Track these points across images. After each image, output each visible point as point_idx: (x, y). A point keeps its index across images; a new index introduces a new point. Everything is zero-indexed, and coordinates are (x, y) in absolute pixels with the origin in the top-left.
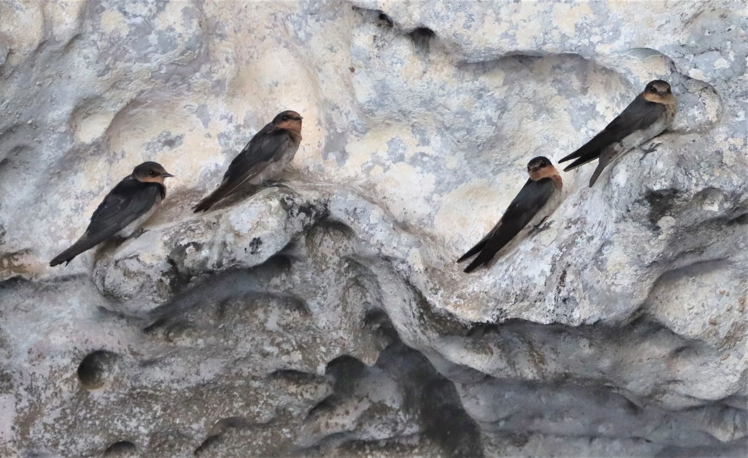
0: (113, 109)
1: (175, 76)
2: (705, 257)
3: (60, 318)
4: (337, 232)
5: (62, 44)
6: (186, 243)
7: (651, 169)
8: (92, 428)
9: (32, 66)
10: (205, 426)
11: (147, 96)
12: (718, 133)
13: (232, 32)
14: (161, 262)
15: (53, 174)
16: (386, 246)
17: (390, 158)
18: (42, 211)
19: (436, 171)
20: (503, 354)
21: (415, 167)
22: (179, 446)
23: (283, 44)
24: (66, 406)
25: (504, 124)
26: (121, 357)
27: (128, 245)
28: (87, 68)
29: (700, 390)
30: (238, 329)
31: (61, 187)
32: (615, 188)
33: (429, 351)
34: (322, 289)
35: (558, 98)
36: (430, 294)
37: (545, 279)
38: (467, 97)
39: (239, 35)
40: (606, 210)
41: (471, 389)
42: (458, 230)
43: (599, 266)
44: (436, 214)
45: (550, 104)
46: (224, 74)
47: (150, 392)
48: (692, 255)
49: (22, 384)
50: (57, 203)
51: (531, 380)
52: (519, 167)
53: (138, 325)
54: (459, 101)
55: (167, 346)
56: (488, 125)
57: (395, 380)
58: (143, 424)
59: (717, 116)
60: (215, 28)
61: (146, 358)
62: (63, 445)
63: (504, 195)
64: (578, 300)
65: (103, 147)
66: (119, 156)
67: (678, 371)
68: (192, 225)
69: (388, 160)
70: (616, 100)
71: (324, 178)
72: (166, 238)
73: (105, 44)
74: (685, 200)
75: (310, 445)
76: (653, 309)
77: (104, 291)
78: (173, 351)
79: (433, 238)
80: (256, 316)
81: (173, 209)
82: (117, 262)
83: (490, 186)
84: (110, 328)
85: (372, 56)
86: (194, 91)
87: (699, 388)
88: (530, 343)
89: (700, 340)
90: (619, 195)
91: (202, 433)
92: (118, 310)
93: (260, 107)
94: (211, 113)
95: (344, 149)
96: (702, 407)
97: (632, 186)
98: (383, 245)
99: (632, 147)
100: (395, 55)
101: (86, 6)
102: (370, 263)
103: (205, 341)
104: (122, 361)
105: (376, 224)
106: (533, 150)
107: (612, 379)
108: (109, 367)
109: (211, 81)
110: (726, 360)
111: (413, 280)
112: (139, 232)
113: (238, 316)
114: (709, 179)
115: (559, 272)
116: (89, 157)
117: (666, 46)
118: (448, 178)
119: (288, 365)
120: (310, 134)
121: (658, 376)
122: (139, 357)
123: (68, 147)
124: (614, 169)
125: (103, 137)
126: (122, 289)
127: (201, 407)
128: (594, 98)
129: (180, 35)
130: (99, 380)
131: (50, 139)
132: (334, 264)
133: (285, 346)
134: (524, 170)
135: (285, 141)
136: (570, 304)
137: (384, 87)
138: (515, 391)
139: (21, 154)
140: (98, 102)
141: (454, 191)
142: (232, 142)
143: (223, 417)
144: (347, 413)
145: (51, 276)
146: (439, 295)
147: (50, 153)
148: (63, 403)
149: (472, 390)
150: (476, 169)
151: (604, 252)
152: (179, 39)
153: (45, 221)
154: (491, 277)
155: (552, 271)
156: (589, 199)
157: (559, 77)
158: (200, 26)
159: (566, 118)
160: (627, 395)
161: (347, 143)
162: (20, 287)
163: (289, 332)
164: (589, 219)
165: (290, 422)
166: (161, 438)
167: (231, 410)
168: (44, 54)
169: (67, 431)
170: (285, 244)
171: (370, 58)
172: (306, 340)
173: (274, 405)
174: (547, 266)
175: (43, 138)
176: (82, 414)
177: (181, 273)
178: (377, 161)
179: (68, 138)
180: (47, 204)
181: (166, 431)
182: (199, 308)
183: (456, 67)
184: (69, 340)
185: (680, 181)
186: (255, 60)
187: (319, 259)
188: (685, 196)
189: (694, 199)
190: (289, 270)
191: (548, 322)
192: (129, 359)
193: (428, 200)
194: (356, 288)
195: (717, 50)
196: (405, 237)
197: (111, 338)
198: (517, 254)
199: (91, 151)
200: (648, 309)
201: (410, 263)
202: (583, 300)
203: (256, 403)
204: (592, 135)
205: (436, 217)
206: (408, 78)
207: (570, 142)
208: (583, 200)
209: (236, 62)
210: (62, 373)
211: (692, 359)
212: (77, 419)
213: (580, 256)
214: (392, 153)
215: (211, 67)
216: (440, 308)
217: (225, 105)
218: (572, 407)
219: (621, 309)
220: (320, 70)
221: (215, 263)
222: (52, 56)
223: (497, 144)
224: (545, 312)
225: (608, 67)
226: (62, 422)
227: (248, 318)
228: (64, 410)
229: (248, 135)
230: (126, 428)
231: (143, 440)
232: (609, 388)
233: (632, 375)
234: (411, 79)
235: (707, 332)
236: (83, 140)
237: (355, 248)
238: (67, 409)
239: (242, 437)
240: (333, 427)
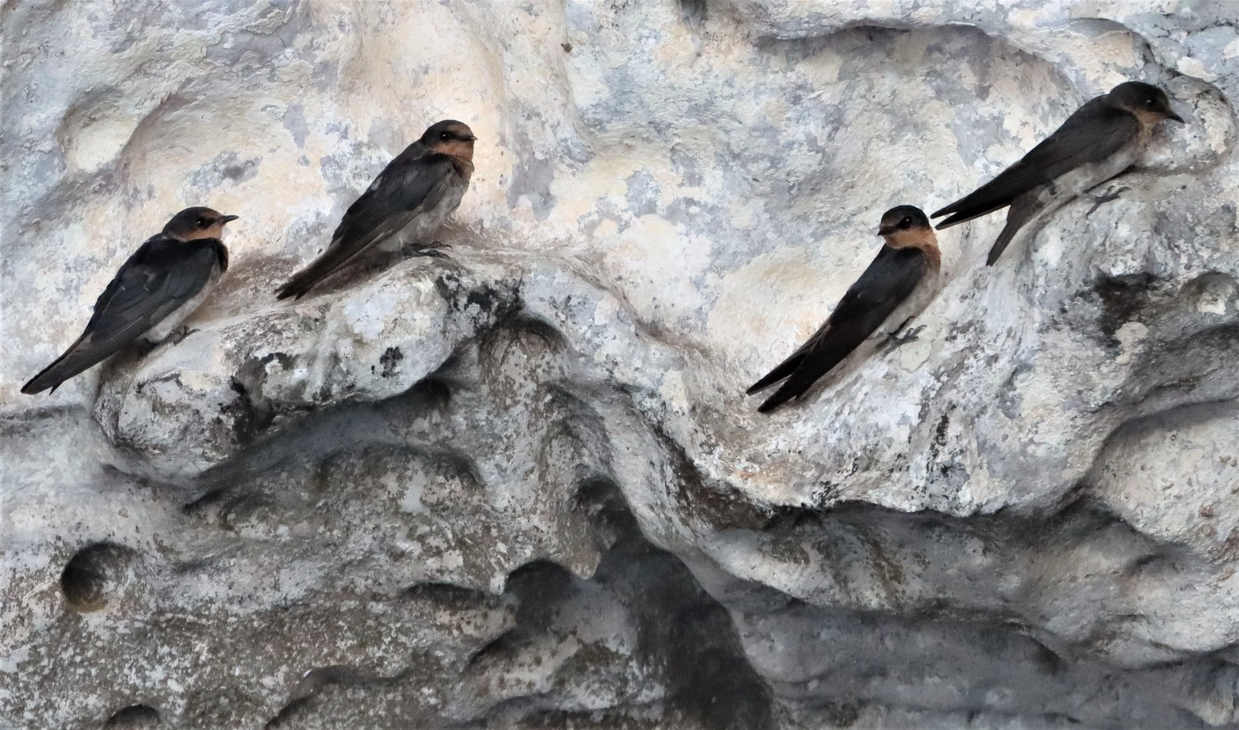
0: (137, 111)
1: (249, 54)
2: (1196, 396)
3: (32, 484)
4: (534, 338)
6: (266, 355)
7: (1106, 236)
8: (84, 681)
10: (286, 681)
11: (198, 88)
12: (1228, 173)
14: (219, 388)
15: (27, 226)
16: (621, 365)
17: (631, 208)
18: (6, 292)
19: (712, 232)
20: (827, 562)
21: (675, 224)
22: (237, 715)
24: (39, 641)
25: (837, 149)
26: (141, 556)
27: (160, 356)
28: (94, 37)
29: (1177, 634)
30: (351, 509)
31: (40, 251)
32: (1039, 270)
33: (692, 554)
34: (505, 440)
35: (936, 104)
36: (700, 455)
37: (908, 431)
38: (773, 100)
40: (1022, 310)
41: (761, 623)
42: (751, 338)
43: (1008, 409)
44: (711, 308)
45: (921, 115)
46: (336, 52)
47: (190, 618)
48: (1174, 392)
50: (33, 275)
51: (874, 611)
52: (861, 228)
53: (175, 499)
54: (758, 108)
55: (223, 537)
56: (809, 151)
57: (624, 604)
58: (175, 676)
59: (1226, 142)
61: (186, 558)
62: (32, 710)
63: (833, 276)
64: (968, 471)
65: (117, 179)
66: (144, 196)
67: (1140, 598)
68: (276, 322)
69: (626, 211)
70: (1040, 110)
71: (510, 241)
72: (230, 345)
74: (1168, 294)
75: (469, 719)
76: (1100, 487)
77: (116, 437)
78: (233, 546)
79: (705, 353)
80: (383, 487)
81: (240, 292)
82: (140, 386)
83: (808, 259)
84: (123, 504)
85: (605, 24)
86: (280, 80)
87: (1177, 630)
88: (876, 544)
89: (1182, 545)
90: (1048, 282)
91: (280, 694)
92: (139, 473)
93: (396, 111)
94: (310, 120)
95: (547, 189)
96: (1180, 663)
97: (1071, 266)
98: (616, 364)
99: (1070, 195)
100: (646, 24)
102: (593, 395)
103: (291, 529)
104: (143, 562)
105: (605, 326)
106: (887, 197)
107: (1022, 611)
108: (117, 572)
109: (312, 63)
110: (1227, 581)
111: (670, 427)
112: (180, 334)
113: (351, 485)
114: (1211, 256)
115: (935, 418)
116: (92, 196)
117: (1138, 15)
118: (735, 244)
119: (438, 575)
120: (486, 161)
121: (1104, 607)
122: (172, 557)
123: (55, 177)
124: (1039, 236)
125: (117, 162)
126: (149, 436)
127: (279, 648)
128: (1000, 106)
130: (98, 595)
131: (24, 163)
132: (527, 395)
133: (433, 542)
134: (871, 232)
135: (445, 174)
136: (955, 477)
137: (625, 79)
138: (839, 628)
140: (110, 98)
141: (744, 268)
142: (346, 174)
143: (319, 665)
144: (538, 661)
145: (19, 408)
146: (717, 456)
147: (24, 188)
148: (34, 635)
149: (761, 625)
150: (784, 229)
151: (1017, 383)
153: (10, 310)
154: (810, 424)
155: (922, 416)
156: (990, 287)
157: (938, 67)
159: (949, 139)
160: (1044, 638)
161: (552, 178)
163: (442, 517)
164: (989, 324)
165: (436, 675)
166: (205, 700)
167: (332, 654)
168: (20, 10)
169: (41, 685)
170: (444, 360)
171: (601, 27)
172: (472, 531)
173: (409, 645)
174: (913, 407)
175: (11, 162)
176: (66, 656)
177: (256, 409)
178: (606, 213)
179: (56, 161)
180: (14, 278)
181: (215, 690)
182: (283, 470)
183: (755, 46)
184: (47, 522)
185: (1159, 260)
186: (389, 25)
187: (501, 387)
188: (1168, 286)
189: (1182, 292)
190: (446, 404)
191: (914, 509)
192: (154, 559)
193: (697, 284)
194: (564, 439)
195: (1230, 24)
196: (656, 351)
197: (122, 521)
198: (858, 385)
199: (95, 186)
200: (1091, 487)
201: (665, 398)
202: (977, 470)
203: (378, 641)
204: (996, 171)
205: (710, 313)
206: (668, 64)
207: (955, 184)
208: (979, 288)
209: (357, 29)
210: (33, 582)
211: (1165, 578)
212: (58, 663)
213: (973, 390)
214: (635, 198)
215: (313, 39)
216: (717, 478)
217: (336, 106)
218: (941, 658)
219: (1045, 486)
220: (507, 47)
221: (318, 391)
222: (32, 15)
223: (823, 185)
224: (908, 490)
225: (1030, 52)
226: (31, 669)
227: (369, 490)
228: (35, 648)
229: (375, 161)
230: (144, 681)
231: (174, 704)
232: (1013, 625)
233: (1056, 603)
234: (674, 66)
235: (1196, 529)
236: (81, 166)
237: (565, 367)
238: (40, 646)
239: (350, 701)
240: (511, 686)
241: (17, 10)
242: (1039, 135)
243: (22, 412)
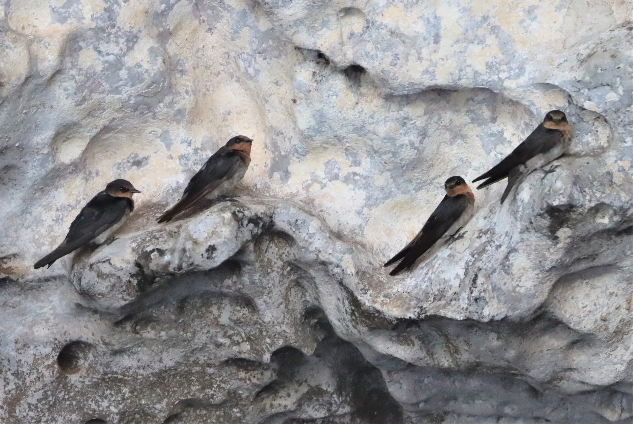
0: (88, 135)
1: (142, 106)
2: (596, 263)
3: (42, 313)
4: (281, 240)
5: (45, 78)
6: (151, 249)
7: (551, 187)
8: (70, 407)
9: (20, 97)
10: (167, 406)
11: (118, 123)
12: (609, 156)
13: (192, 68)
14: (129, 266)
15: (37, 190)
16: (322, 252)
17: (327, 177)
18: (27, 221)
19: (366, 188)
20: (423, 345)
21: (348, 185)
22: (144, 423)
23: (235, 79)
24: (47, 388)
25: (425, 148)
26: (95, 347)
27: (101, 251)
28: (67, 98)
29: (592, 377)
30: (196, 323)
31: (44, 201)
32: (519, 203)
33: (359, 342)
34: (268, 289)
35: (471, 126)
36: (361, 294)
37: (459, 282)
38: (393, 125)
39: (197, 71)
40: (512, 222)
41: (396, 376)
42: (385, 239)
43: (506, 270)
44: (366, 225)
45: (464, 131)
46: (185, 105)
47: (120, 377)
48: (586, 261)
49: (9, 370)
50: (40, 214)
51: (447, 369)
52: (437, 185)
53: (110, 320)
54: (386, 129)
55: (134, 338)
56: (411, 149)
57: (330, 368)
58: (113, 404)
59: (608, 142)
60: (177, 64)
61: (116, 347)
62: (45, 422)
63: (425, 209)
64: (487, 300)
65: (80, 167)
66: (94, 175)
67: (574, 360)
68: (156, 234)
69: (324, 179)
70: (521, 128)
71: (270, 194)
72: (134, 245)
73: (82, 78)
74: (580, 214)
76: (552, 307)
77: (81, 290)
78: (139, 341)
79: (363, 246)
80: (211, 312)
81: (140, 220)
82: (91, 265)
83: (412, 200)
84: (86, 322)
85: (312, 90)
86: (158, 118)
87: (591, 375)
88: (446, 336)
89: (592, 334)
90: (524, 209)
91: (164, 412)
92: (92, 307)
93: (215, 133)
94: (173, 137)
95: (287, 169)
96: (594, 391)
97: (534, 202)
98: (320, 251)
99: (534, 168)
100: (331, 89)
101: (66, 46)
102: (309, 267)
103: (167, 333)
104: (96, 350)
105: (314, 234)
106: (449, 170)
107: (517, 367)
108: (84, 355)
109: (173, 110)
110: (614, 352)
111: (346, 281)
113: (195, 312)
114: (601, 196)
115: (471, 275)
116: (68, 175)
117: (564, 81)
118: (377, 194)
119: (239, 354)
120: (258, 156)
121: (556, 365)
122: (110, 347)
123: (50, 166)
124: (519, 187)
125: (80, 159)
126: (96, 289)
127: (163, 390)
128: (502, 126)
129: (147, 71)
130: (76, 366)
131: (35, 159)
132: (278, 267)
133: (236, 338)
134: (442, 187)
135: (237, 162)
136: (481, 303)
137: (322, 116)
138: (433, 377)
139: (10, 172)
140: (76, 128)
141: (381, 205)
142: (190, 163)
143: (182, 398)
144: (289, 395)
145: (35, 277)
146: (369, 295)
147: (35, 172)
148: (45, 386)
150: (400, 186)
151: (510, 258)
152: (146, 74)
153: (30, 230)
154: (413, 279)
155: (466, 274)
156: (497, 212)
157: (472, 108)
158: (164, 63)
159: (478, 143)
160: (529, 380)
161: (289, 164)
162: (8, 286)
163: (239, 326)
164: (497, 230)
165: (240, 403)
166: (128, 416)
167: (189, 393)
168: (30, 86)
169: (49, 409)
170: (236, 250)
171: (310, 91)
172: (254, 332)
173: (226, 388)
174: (461, 270)
175: (28, 159)
176: (61, 395)
177: (147, 275)
178: (315, 180)
179: (50, 158)
180: (31, 215)
181: (133, 411)
182: (162, 305)
183: (384, 99)
184: (50, 332)
185: (576, 198)
186: (211, 92)
187: (265, 264)
188: (580, 210)
189: (588, 212)
190: (239, 273)
191: (462, 318)
192: (102, 348)
193: (359, 213)
194: (297, 288)
195: (608, 85)
196: (339, 245)
197: (86, 331)
198: (436, 260)
199: (70, 170)
200: (547, 307)
201: (344, 267)
202: (492, 300)
203: (211, 386)
204: (501, 158)
205: (365, 227)
206: (342, 108)
207: (481, 164)
208: (492, 213)
209: (195, 94)
210: (44, 360)
211: (585, 350)
212: (57, 399)
213: (490, 261)
214: (329, 173)
215: (173, 98)
216: (369, 305)
217: (185, 130)
218: (482, 391)
219: (524, 307)
220: (267, 101)
221: (176, 266)
222: (36, 89)
223: (418, 165)
224: (459, 309)
225: (515, 100)
226: (44, 402)
227: (204, 314)
228: (45, 392)
229: (204, 157)
230: (99, 407)
231: (113, 418)
232: (514, 374)
233: (533, 363)
234: (345, 109)
235: (599, 327)
236: (63, 161)
237: (296, 254)
238: (48, 391)
239: (198, 415)
240: (276, 407)
241: (29, 86)
242: (520, 140)
243: (36, 279)
